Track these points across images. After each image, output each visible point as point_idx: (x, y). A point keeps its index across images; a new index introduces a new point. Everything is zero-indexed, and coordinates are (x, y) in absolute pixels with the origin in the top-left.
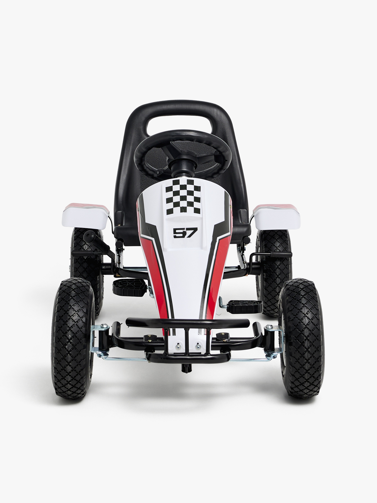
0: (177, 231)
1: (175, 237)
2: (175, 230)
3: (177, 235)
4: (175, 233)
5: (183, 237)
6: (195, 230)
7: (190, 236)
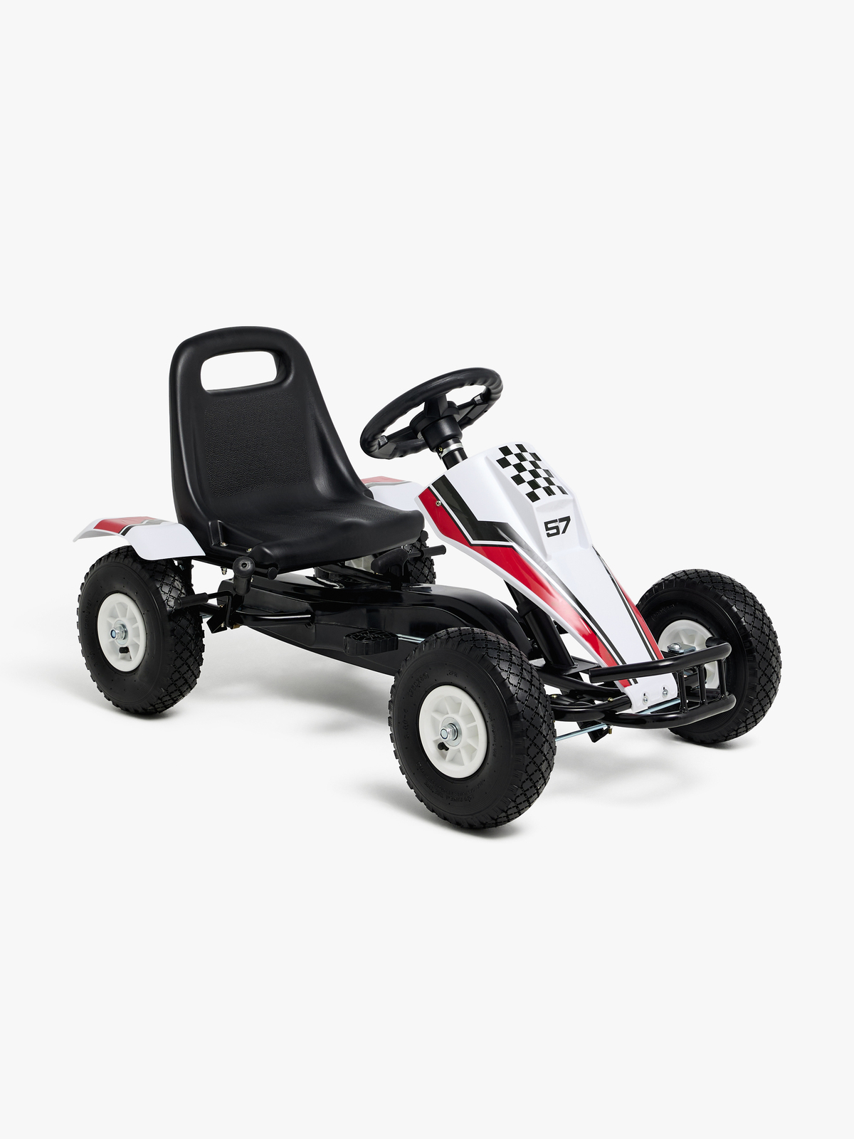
0: (549, 526)
1: (549, 535)
2: (546, 524)
3: (551, 532)
4: (547, 529)
5: (558, 533)
6: (567, 519)
7: (564, 532)
